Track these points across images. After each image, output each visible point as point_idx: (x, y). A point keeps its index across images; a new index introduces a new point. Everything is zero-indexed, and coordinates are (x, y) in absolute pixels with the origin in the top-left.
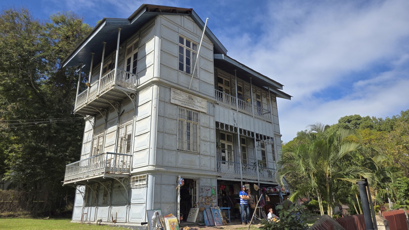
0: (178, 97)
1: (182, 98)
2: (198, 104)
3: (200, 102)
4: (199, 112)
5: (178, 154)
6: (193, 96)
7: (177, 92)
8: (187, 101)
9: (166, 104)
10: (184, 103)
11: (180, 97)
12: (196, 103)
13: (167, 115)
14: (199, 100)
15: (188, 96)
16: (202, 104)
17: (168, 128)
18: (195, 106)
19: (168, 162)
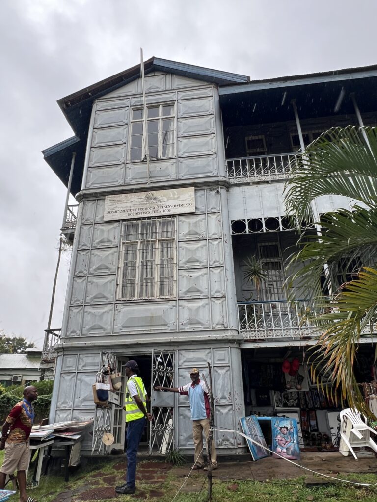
0: (120, 206)
1: (128, 205)
2: (172, 202)
3: (176, 196)
4: (174, 216)
5: (117, 310)
6: (156, 193)
7: (118, 199)
8: (141, 206)
9: (96, 227)
10: (135, 212)
11: (124, 205)
12: (163, 203)
13: (95, 245)
14: (174, 194)
15: (144, 197)
16: (181, 199)
17: (97, 266)
18: (162, 209)
19: (93, 328)
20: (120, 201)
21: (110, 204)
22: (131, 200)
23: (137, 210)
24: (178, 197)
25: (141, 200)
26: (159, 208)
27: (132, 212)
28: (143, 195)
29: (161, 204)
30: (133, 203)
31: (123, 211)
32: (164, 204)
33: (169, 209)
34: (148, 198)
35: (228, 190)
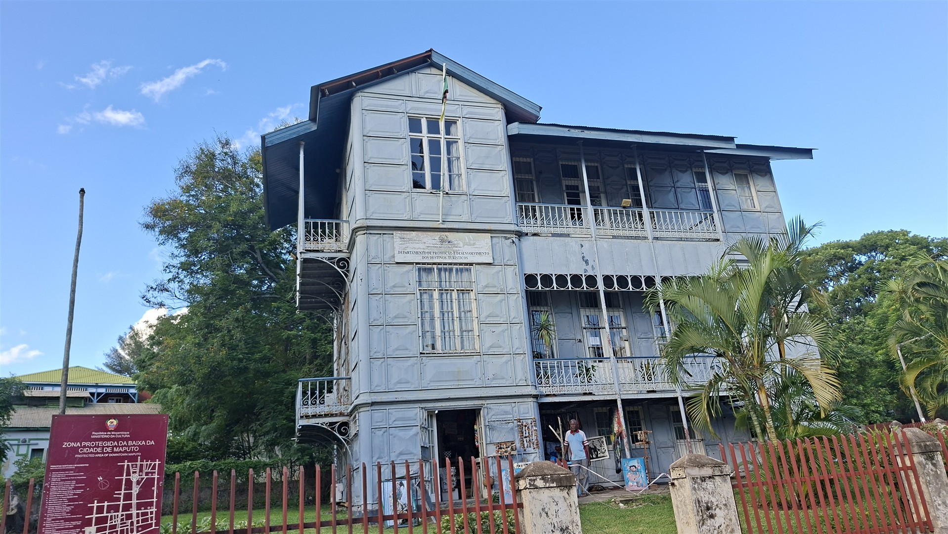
2: (467, 249)
5: (423, 363)
6: (451, 236)
7: (408, 237)
8: (435, 249)
9: (385, 268)
10: (429, 255)
11: (417, 246)
12: (459, 249)
13: (388, 290)
14: (470, 239)
15: (437, 238)
16: (477, 246)
17: (394, 315)
18: (458, 255)
19: (399, 382)
20: (410, 239)
21: (401, 243)
22: (424, 240)
23: (432, 253)
24: (474, 244)
25: (434, 242)
26: (456, 253)
27: (427, 255)
28: (437, 235)
29: (457, 249)
30: (426, 245)
31: (417, 253)
32: (461, 250)
33: (466, 256)
34: (442, 241)
35: (519, 240)
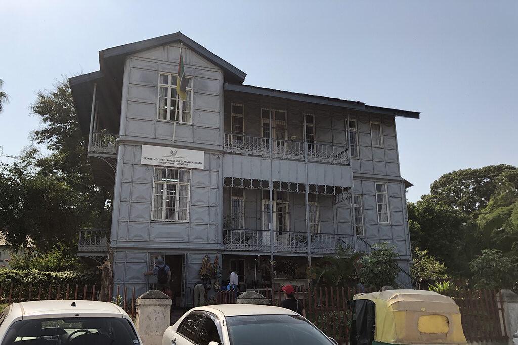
4: (189, 169)
5: (152, 226)
6: (179, 150)
8: (168, 157)
9: (135, 167)
13: (135, 180)
17: (137, 196)
18: (182, 163)
19: (136, 236)
23: (165, 160)
25: (167, 153)
26: (180, 161)
27: (162, 161)
28: (170, 149)
30: (163, 155)
31: (156, 159)
32: (184, 159)
33: (187, 163)
35: (223, 156)
